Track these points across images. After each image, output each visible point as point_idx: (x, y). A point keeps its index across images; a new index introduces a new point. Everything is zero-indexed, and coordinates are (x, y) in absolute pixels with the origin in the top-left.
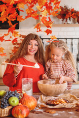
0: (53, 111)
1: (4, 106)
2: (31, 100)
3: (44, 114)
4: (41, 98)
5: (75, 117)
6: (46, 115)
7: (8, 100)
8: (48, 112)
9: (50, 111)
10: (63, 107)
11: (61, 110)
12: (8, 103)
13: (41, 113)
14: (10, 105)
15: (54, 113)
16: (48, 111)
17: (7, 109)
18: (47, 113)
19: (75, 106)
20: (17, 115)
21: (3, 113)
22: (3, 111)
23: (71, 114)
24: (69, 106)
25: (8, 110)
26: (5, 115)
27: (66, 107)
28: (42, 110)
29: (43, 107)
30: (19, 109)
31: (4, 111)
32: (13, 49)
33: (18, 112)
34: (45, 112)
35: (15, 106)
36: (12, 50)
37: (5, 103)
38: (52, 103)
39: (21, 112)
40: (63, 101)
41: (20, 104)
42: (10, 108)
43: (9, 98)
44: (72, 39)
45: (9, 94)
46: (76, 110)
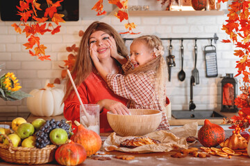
0: (130, 157)
1: (41, 144)
2: (91, 136)
3: (113, 161)
4: (112, 139)
5: (167, 164)
6: (116, 162)
7: (49, 134)
8: (121, 159)
9: (125, 156)
10: (149, 149)
11: (144, 156)
12: (49, 138)
13: (108, 159)
14: (52, 143)
15: (130, 160)
16: (121, 156)
17: (47, 150)
18: (118, 160)
19: (171, 149)
20: (65, 159)
21: (39, 156)
22: (40, 152)
23: (160, 161)
24: (159, 148)
25: (49, 152)
26: (43, 161)
27: (154, 150)
28: (110, 156)
29: (112, 151)
30: (68, 148)
31: (42, 154)
32: (67, 59)
33: (67, 155)
34: (116, 158)
35: (62, 145)
36: (66, 61)
37: (42, 138)
38: (130, 144)
39: (71, 154)
40: (150, 141)
41: (70, 141)
42: (52, 147)
43: (50, 131)
44: (182, 39)
45: (51, 125)
46: (172, 156)
